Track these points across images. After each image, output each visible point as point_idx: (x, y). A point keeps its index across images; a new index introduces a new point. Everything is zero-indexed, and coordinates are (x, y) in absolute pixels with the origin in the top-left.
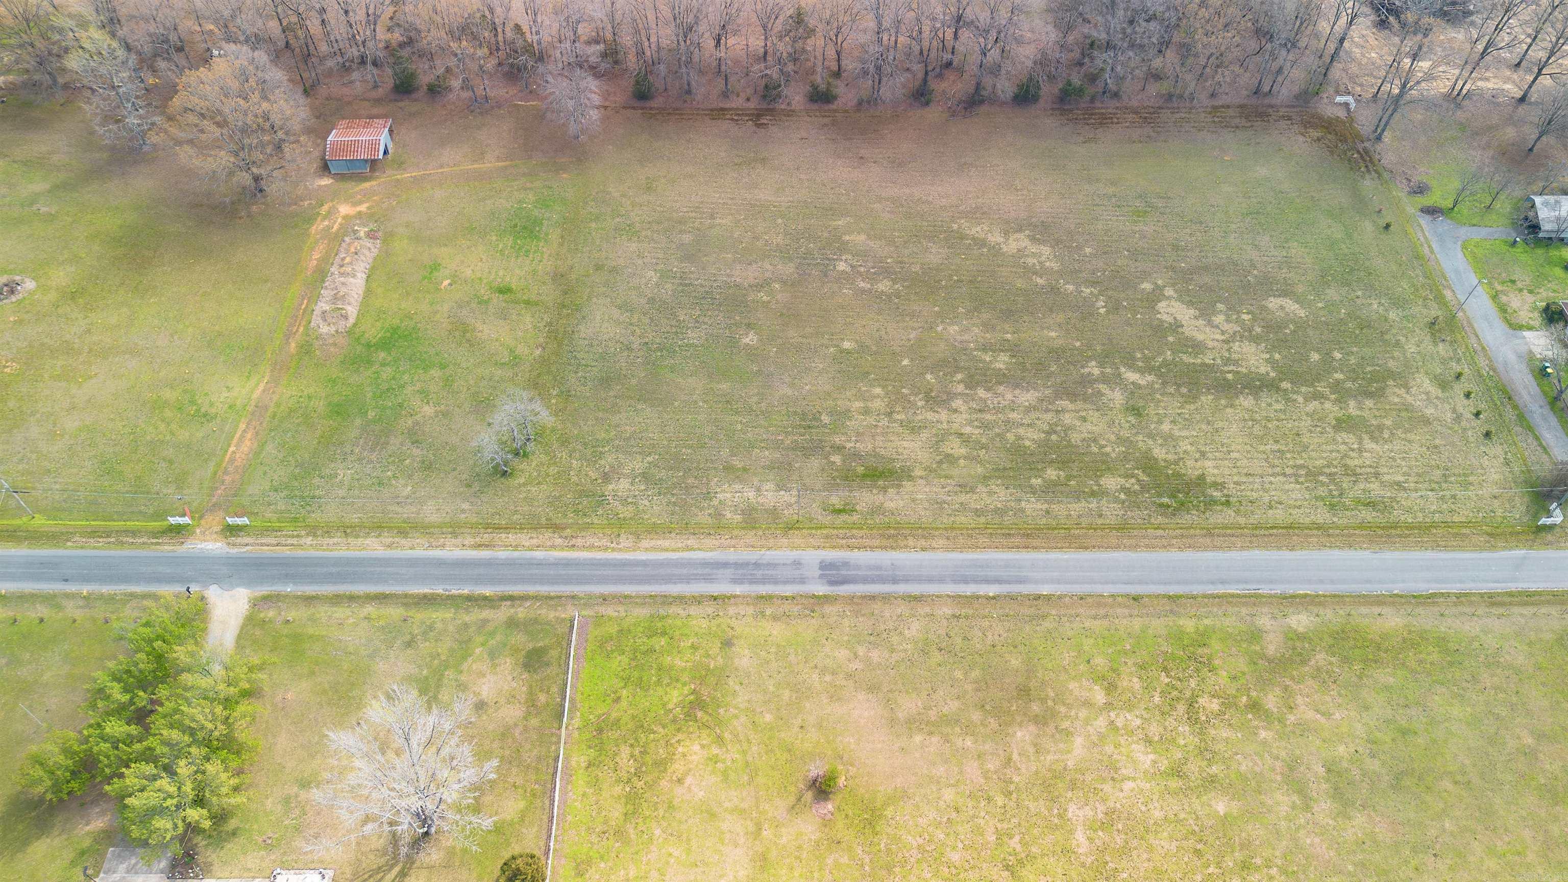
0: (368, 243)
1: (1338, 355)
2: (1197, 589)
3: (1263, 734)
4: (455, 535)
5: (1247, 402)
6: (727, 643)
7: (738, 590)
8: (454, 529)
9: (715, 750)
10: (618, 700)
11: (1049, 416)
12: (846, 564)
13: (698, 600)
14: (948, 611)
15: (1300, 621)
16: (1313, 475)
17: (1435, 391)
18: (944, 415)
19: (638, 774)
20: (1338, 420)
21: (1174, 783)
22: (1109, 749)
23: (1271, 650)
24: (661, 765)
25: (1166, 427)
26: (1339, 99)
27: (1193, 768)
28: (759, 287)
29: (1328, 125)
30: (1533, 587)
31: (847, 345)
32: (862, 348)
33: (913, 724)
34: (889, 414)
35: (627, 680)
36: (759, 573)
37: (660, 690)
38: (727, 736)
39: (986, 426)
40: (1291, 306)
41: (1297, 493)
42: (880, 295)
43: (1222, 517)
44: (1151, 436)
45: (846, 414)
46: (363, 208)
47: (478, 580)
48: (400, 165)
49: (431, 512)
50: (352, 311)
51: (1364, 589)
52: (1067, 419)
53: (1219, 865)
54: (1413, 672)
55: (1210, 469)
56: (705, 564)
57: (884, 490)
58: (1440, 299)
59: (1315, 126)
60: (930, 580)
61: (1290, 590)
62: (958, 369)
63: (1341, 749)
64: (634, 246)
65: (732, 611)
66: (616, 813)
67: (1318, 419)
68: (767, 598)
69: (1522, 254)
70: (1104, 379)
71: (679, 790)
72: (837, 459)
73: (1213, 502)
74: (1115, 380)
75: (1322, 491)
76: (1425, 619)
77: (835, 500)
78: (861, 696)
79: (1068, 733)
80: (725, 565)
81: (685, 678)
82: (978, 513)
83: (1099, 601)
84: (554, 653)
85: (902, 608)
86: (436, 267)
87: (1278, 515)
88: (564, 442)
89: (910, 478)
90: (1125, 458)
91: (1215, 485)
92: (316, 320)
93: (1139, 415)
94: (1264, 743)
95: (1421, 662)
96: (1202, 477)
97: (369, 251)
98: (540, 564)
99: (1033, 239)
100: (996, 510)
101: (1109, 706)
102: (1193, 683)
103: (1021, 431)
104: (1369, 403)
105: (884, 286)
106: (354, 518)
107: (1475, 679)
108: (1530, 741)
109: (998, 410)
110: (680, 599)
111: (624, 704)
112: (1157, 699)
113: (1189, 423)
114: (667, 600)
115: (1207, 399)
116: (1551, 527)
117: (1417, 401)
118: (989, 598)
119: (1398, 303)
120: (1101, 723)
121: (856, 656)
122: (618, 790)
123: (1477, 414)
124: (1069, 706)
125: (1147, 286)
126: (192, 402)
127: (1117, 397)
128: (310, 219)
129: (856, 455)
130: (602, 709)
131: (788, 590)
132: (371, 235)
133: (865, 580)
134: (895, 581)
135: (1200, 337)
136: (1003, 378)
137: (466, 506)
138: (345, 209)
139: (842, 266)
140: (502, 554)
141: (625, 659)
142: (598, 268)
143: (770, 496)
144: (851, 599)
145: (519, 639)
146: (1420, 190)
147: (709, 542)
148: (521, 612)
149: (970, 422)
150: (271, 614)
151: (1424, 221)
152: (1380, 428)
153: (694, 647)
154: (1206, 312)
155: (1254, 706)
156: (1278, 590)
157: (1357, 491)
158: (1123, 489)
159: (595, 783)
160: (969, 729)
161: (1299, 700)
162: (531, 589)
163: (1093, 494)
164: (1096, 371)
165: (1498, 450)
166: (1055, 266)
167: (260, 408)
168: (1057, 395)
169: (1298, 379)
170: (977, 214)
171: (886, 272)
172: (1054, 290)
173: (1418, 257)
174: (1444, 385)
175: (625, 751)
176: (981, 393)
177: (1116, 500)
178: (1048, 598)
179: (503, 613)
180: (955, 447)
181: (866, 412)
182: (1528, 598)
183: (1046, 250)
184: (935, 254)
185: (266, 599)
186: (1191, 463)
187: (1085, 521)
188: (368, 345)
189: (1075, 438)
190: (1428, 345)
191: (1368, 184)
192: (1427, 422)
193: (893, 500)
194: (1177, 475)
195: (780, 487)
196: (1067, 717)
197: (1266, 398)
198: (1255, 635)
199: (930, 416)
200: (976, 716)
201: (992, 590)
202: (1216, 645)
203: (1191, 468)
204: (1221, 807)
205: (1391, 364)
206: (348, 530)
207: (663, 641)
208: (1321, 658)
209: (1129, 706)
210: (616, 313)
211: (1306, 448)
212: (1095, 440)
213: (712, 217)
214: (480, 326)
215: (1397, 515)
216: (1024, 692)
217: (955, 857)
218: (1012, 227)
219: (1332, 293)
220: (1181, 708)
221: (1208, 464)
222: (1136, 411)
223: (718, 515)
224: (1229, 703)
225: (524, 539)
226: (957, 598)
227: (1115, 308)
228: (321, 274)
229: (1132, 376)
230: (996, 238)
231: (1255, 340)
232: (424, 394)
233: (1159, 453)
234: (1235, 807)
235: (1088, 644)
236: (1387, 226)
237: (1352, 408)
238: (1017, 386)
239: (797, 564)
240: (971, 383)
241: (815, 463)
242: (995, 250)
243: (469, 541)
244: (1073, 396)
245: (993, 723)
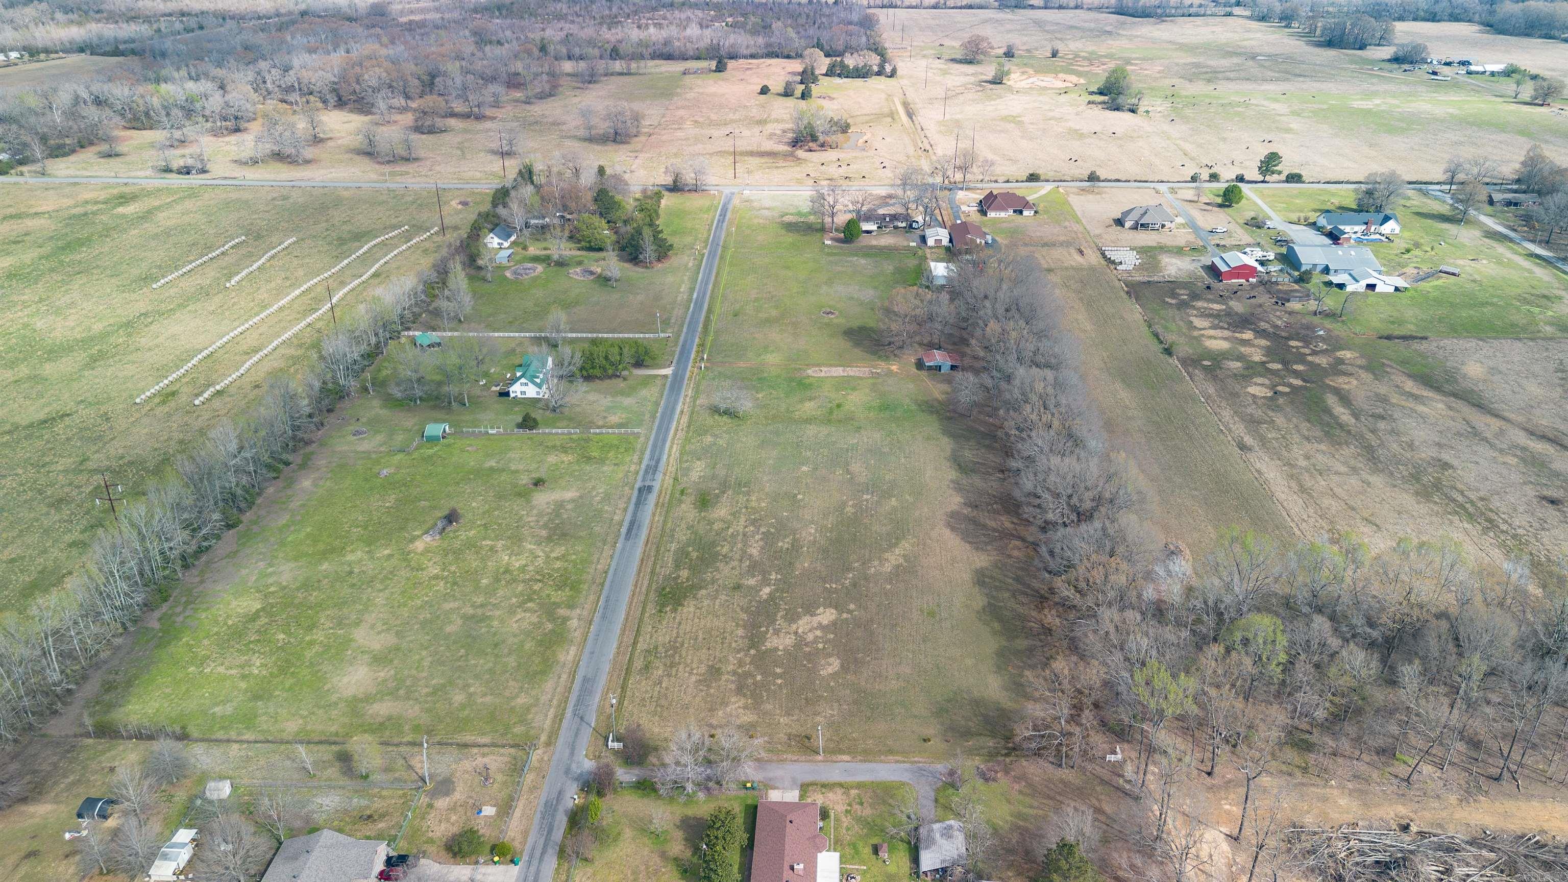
1: (780, 681)
15: (574, 624)
40: (831, 669)
43: (651, 609)
44: (717, 591)
55: (688, 609)
58: (839, 751)
67: (721, 660)
73: (663, 605)
74: (765, 584)
75: (661, 650)
90: (702, 580)
91: (675, 609)
93: (734, 588)
96: (682, 605)
101: (548, 557)
102: (551, 583)
112: (546, 571)
113: (725, 606)
115: (744, 617)
116: (606, 742)
120: (541, 554)
124: (552, 546)
135: (802, 622)
142: (859, 428)
151: (937, 768)
154: (825, 629)
155: (531, 600)
158: (679, 576)
160: (551, 519)
161: (528, 615)
169: (758, 658)
173: (890, 751)
177: (672, 573)
186: (693, 603)
194: (685, 597)
197: (742, 641)
208: (550, 626)
211: (697, 650)
221: (692, 609)
231: (798, 646)
237: (729, 677)
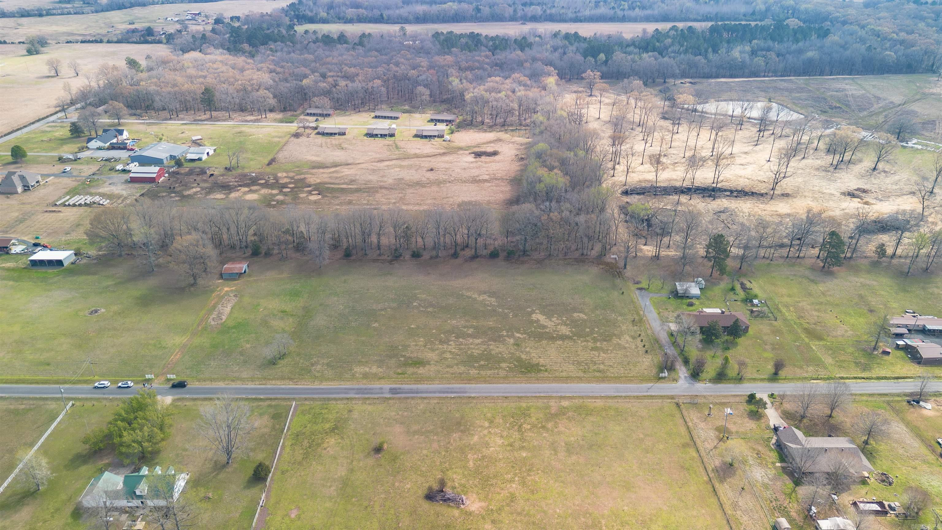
0: (234, 298)
1: (596, 329)
2: (529, 395)
3: (544, 434)
4: (252, 381)
5: (560, 342)
6: (350, 411)
7: (357, 396)
8: (252, 380)
9: (340, 441)
10: (306, 427)
11: (485, 347)
12: (400, 389)
13: (342, 399)
14: (436, 401)
15: (565, 403)
16: (579, 363)
17: (630, 340)
18: (445, 346)
19: (310, 447)
20: (592, 348)
21: (508, 448)
22: (487, 439)
23: (553, 412)
24: (319, 445)
25: (528, 349)
26: (612, 256)
27: (517, 444)
28: (382, 310)
29: (607, 264)
30: (653, 394)
31: (412, 326)
32: (418, 327)
33: (415, 433)
34: (425, 346)
35: (310, 422)
36: (366, 391)
37: (322, 424)
38: (345, 437)
39: (460, 349)
40: (582, 315)
41: (572, 367)
42: (428, 312)
43: (543, 375)
44: (522, 352)
45: (409, 346)
46: (233, 288)
47: (259, 394)
48: (250, 276)
49: (244, 375)
50: (224, 318)
51: (591, 394)
52: (491, 347)
53: (520, 470)
54: (604, 418)
55: (542, 361)
56: (346, 389)
57: (419, 368)
58: (638, 314)
59: (602, 265)
60: (430, 392)
61: (563, 395)
62: (453, 333)
63: (572, 439)
64: (336, 298)
65: (353, 402)
66: (300, 458)
67: (585, 348)
68: (368, 398)
69: (673, 301)
70: (508, 336)
71: (324, 452)
72: (402, 359)
73: (541, 370)
74: (513, 336)
75: (581, 368)
76: (610, 402)
77: (399, 371)
78: (398, 425)
79: (473, 435)
80: (353, 389)
81: (332, 421)
82: (452, 374)
83: (493, 398)
84: (284, 414)
85: (419, 401)
86: (258, 305)
87: (564, 374)
88: (299, 354)
89: (429, 364)
90: (511, 358)
91: (542, 366)
92: (210, 320)
94: (544, 437)
95: (607, 415)
96: (538, 364)
97: (234, 300)
98: (283, 389)
99: (489, 296)
100: (460, 373)
101: (489, 427)
102: (522, 421)
103: (474, 351)
104: (605, 343)
105: (430, 309)
106: (216, 376)
107: (626, 420)
108: (642, 436)
109: (466, 345)
110: (335, 399)
111: (308, 428)
112: (508, 425)
113: (536, 348)
114: (329, 399)
115: (545, 342)
116: (665, 378)
117: (622, 342)
118: (451, 398)
119: (621, 315)
120: (486, 432)
121: (398, 414)
122: (301, 451)
123: (644, 346)
124: (475, 427)
125: (529, 310)
126: (160, 343)
127: (512, 341)
128: (213, 291)
129: (410, 358)
130: (299, 429)
131: (376, 396)
132: (235, 296)
133: (406, 393)
134: (417, 393)
135: (546, 324)
136: (470, 336)
137: (258, 373)
138: (226, 289)
139: (415, 304)
140: (269, 386)
141: (310, 416)
142: (321, 305)
143: (374, 369)
144: (399, 399)
145: (271, 410)
146: (638, 283)
147: (348, 383)
148: (274, 403)
149: (455, 348)
150: (180, 403)
151: (637, 292)
152: (607, 350)
153: (337, 412)
154: (549, 317)
155: (543, 427)
156: (559, 395)
157: (595, 367)
158: (508, 367)
159: (294, 450)
160: (437, 434)
161: (560, 425)
162: (279, 396)
163: (497, 368)
164: (505, 334)
165: (650, 357)
166: (496, 304)
167: (185, 346)
168: (489, 340)
169: (580, 336)
170: (468, 289)
171: (432, 305)
172: (494, 311)
173: (632, 301)
174: (634, 338)
175: (306, 441)
176: (461, 340)
177: (505, 370)
178: (474, 398)
179: (268, 403)
180: (448, 355)
181: (416, 345)
182: (652, 397)
183: (493, 299)
184: (451, 301)
185: (179, 400)
186: (534, 360)
187: (492, 376)
188: (229, 328)
189: (493, 352)
190: (631, 327)
191: (618, 281)
192: (625, 348)
193: (421, 370)
194: (529, 363)
195: (378, 367)
196: (473, 430)
197: (566, 342)
198: (548, 407)
199: (440, 346)
200: (440, 430)
201: (453, 395)
202: (532, 410)
203: (535, 361)
204: (524, 455)
205: (616, 332)
206: (212, 380)
207: (326, 411)
208: (571, 414)
209: (497, 427)
210: (325, 318)
211: (578, 355)
212: (500, 353)
213: (368, 290)
214: (272, 322)
215: (609, 374)
216: (459, 424)
217: (424, 469)
218: (481, 293)
219: (598, 312)
220: (516, 427)
222: (518, 345)
223: (353, 375)
224: (534, 426)
225: (278, 382)
226: (440, 398)
227: (515, 316)
228: (214, 307)
229: (518, 335)
230: (475, 296)
231: (567, 325)
232: (248, 342)
233: (523, 356)
234: (529, 455)
235: (485, 410)
236: (623, 293)
237: (598, 344)
238: (475, 338)
239: (381, 389)
240: (457, 337)
241: (393, 361)
242: (475, 299)
243: (258, 383)
244: (495, 341)
245: (445, 432)
